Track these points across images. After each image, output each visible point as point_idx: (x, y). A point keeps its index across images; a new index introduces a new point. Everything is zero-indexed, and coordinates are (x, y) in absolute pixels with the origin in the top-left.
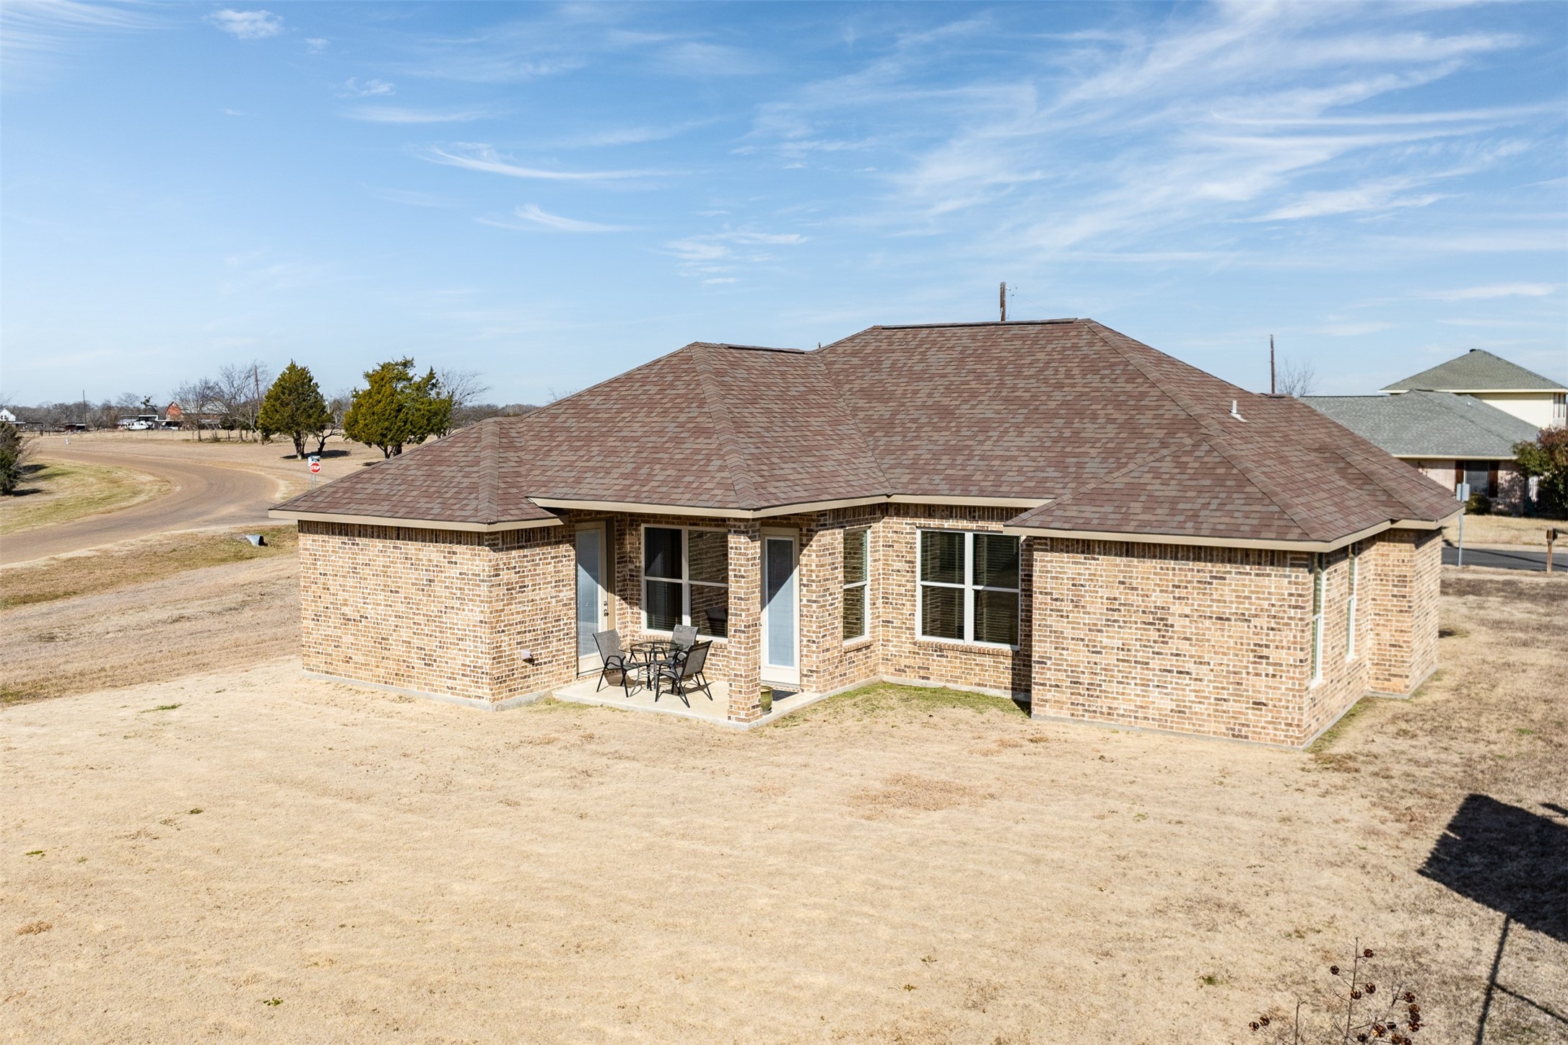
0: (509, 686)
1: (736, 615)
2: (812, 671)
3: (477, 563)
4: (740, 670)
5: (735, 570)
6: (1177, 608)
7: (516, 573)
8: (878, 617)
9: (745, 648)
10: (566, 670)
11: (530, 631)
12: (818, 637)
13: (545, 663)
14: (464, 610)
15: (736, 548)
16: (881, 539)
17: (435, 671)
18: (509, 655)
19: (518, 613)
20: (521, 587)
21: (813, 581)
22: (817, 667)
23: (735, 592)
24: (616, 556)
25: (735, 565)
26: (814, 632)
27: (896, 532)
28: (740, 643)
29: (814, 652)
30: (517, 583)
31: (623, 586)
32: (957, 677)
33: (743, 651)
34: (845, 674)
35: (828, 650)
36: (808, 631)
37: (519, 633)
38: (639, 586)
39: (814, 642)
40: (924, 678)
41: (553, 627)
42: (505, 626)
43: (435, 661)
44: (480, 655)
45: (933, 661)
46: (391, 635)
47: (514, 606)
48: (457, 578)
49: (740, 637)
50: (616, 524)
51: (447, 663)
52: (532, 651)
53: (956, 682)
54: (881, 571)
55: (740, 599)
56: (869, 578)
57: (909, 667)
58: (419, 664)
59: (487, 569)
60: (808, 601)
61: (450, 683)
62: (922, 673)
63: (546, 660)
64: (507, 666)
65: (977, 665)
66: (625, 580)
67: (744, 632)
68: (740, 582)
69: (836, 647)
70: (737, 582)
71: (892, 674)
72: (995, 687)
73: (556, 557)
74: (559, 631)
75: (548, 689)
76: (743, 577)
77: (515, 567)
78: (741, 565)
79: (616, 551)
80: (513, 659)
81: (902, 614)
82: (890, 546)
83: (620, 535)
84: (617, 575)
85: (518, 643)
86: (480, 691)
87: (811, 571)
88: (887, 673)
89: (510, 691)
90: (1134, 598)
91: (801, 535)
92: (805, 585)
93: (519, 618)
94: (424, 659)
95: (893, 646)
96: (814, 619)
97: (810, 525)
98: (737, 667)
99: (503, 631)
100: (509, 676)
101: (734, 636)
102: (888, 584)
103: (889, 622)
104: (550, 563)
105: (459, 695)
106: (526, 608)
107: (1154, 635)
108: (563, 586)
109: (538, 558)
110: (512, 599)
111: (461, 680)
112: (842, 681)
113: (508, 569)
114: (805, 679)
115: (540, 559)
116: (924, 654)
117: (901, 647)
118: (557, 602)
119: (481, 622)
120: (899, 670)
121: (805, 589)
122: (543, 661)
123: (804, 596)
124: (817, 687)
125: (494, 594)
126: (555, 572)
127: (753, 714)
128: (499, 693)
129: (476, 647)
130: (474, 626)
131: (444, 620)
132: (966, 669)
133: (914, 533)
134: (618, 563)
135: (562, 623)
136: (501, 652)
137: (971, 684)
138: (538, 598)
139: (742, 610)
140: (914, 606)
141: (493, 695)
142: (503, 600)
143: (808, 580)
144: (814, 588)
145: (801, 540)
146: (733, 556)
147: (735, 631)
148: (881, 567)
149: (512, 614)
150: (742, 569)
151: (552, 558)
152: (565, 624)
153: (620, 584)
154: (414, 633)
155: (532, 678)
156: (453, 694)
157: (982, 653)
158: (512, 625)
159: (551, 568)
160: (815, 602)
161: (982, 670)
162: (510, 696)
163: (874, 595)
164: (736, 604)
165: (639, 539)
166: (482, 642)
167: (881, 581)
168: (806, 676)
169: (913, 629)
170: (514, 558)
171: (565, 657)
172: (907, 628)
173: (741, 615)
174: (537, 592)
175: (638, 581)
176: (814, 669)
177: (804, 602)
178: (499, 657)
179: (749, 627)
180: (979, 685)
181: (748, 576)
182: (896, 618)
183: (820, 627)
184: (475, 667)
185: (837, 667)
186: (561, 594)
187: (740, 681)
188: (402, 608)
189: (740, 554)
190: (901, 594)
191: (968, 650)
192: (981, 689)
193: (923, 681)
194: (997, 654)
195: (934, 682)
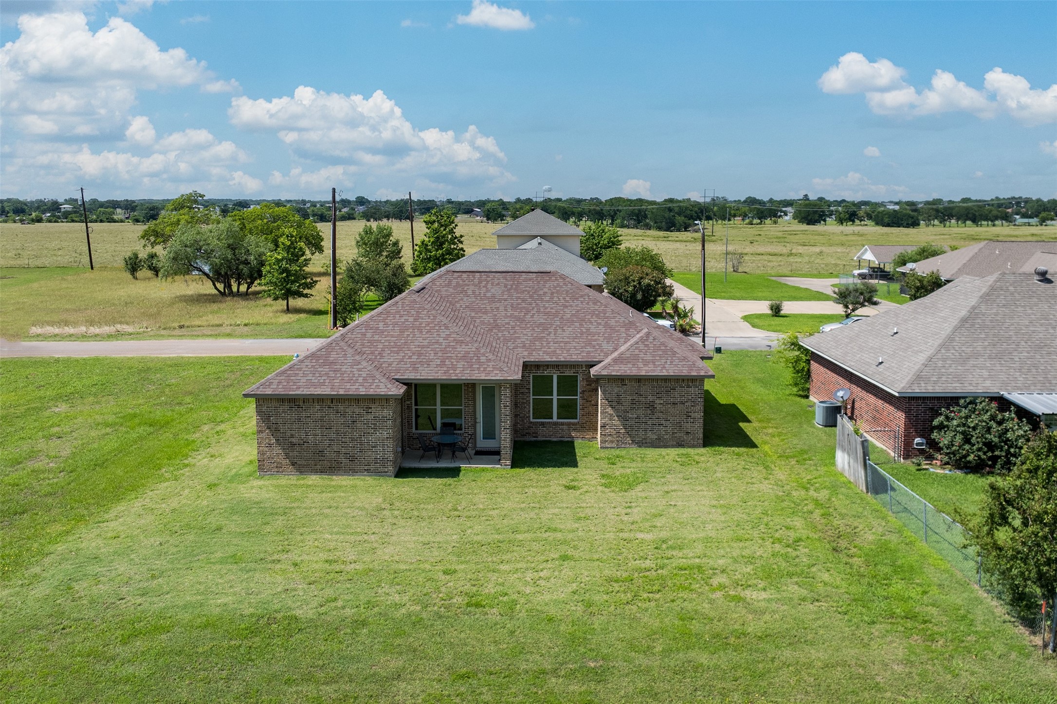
6: (658, 401)
14: (375, 433)
15: (505, 395)
17: (357, 463)
18: (395, 451)
32: (551, 435)
38: (412, 411)
40: (534, 437)
43: (357, 459)
44: (386, 453)
45: (539, 429)
46: (327, 449)
49: (506, 431)
51: (364, 459)
53: (550, 437)
55: (507, 415)
57: (528, 433)
58: (345, 461)
59: (391, 414)
61: (365, 468)
62: (534, 435)
64: (395, 456)
65: (559, 429)
66: (406, 409)
67: (508, 429)
68: (506, 408)
71: (519, 437)
72: (568, 437)
75: (399, 464)
76: (508, 406)
81: (525, 411)
86: (389, 469)
90: (642, 399)
94: (349, 459)
95: (520, 425)
102: (518, 399)
103: (518, 415)
105: (371, 472)
107: (649, 412)
108: (400, 416)
111: (373, 466)
116: (534, 427)
117: (525, 425)
119: (388, 438)
120: (523, 435)
125: (393, 425)
129: (384, 449)
130: (383, 440)
131: (363, 439)
132: (554, 431)
133: (530, 376)
137: (557, 437)
140: (530, 407)
141: (395, 469)
154: (343, 447)
155: (398, 460)
156: (367, 472)
157: (562, 424)
161: (561, 431)
165: (412, 390)
172: (527, 417)
175: (411, 409)
180: (560, 437)
182: (522, 413)
184: (383, 459)
188: (333, 436)
190: (524, 403)
191: (556, 424)
192: (562, 439)
193: (535, 439)
194: (569, 424)
195: (540, 439)
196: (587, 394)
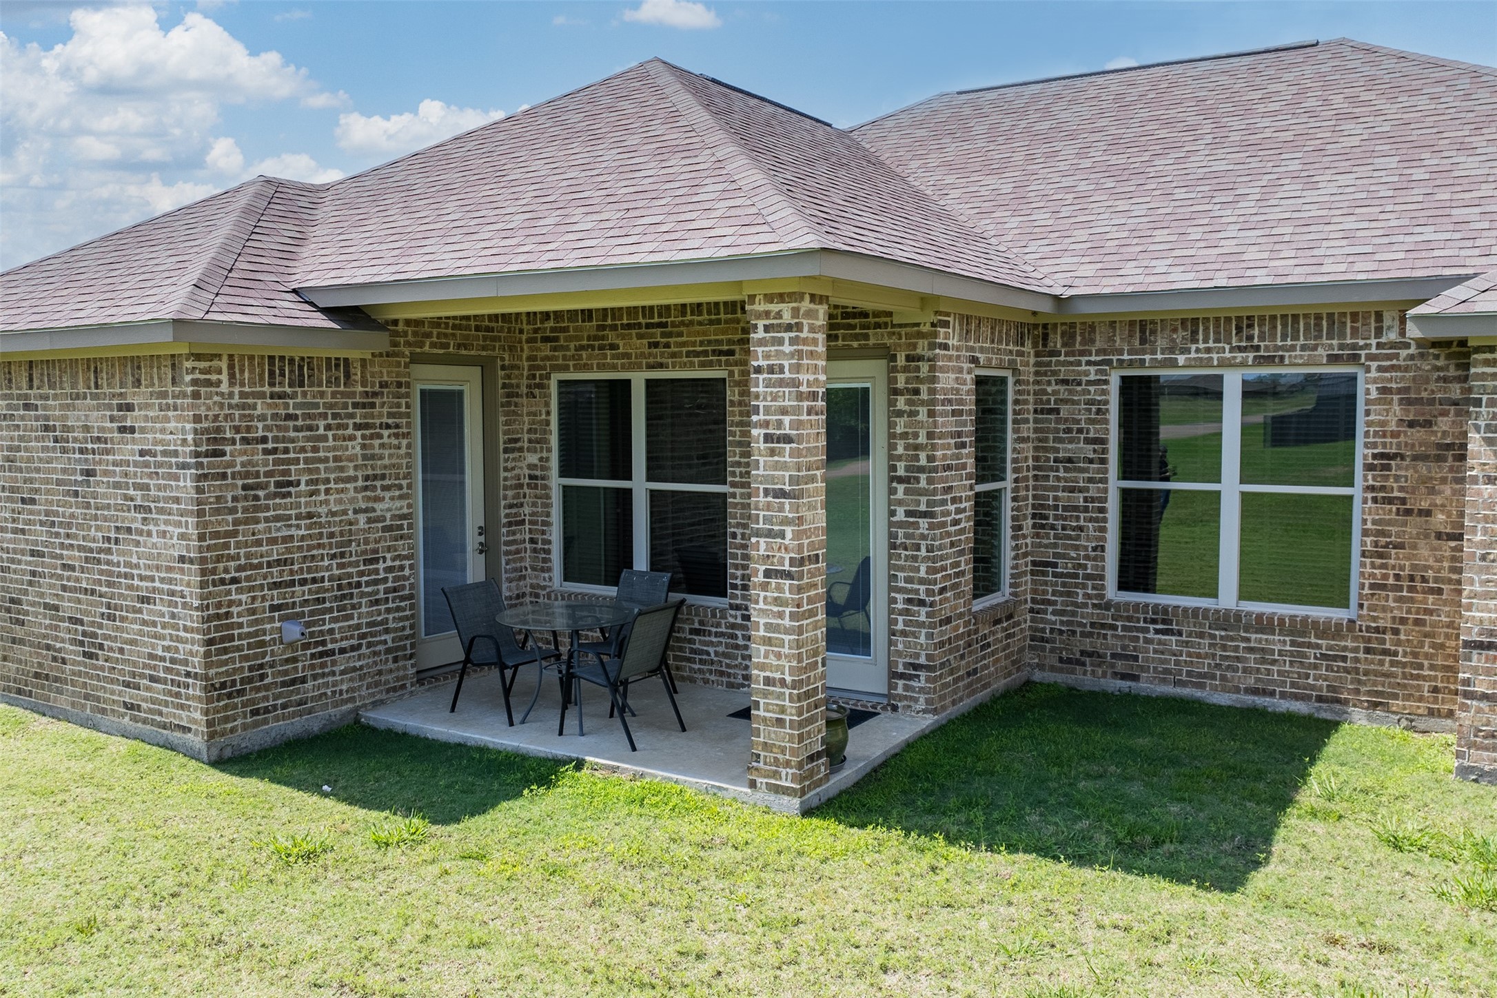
0: (252, 702)
1: (770, 534)
2: (916, 667)
3: (172, 425)
4: (780, 669)
5: (766, 424)
7: (267, 452)
8: (1025, 555)
9: (793, 616)
10: (391, 665)
11: (303, 582)
12: (930, 593)
13: (342, 651)
14: (149, 534)
15: (771, 370)
16: (1031, 398)
17: (102, 669)
18: (249, 635)
19: (272, 541)
20: (279, 484)
21: (922, 469)
22: (929, 657)
23: (767, 479)
24: (502, 438)
25: (767, 410)
26: (922, 581)
27: (1065, 382)
28: (777, 601)
29: (921, 625)
30: (269, 474)
31: (517, 496)
32: (1204, 675)
33: (787, 622)
34: (975, 671)
35: (948, 620)
36: (908, 580)
37: (276, 585)
38: (548, 497)
39: (922, 603)
40: (1124, 677)
41: (361, 574)
42: (240, 569)
43: (101, 647)
44: (182, 634)
45: (1147, 641)
46: (26, 592)
47: (261, 526)
48: (136, 464)
49: (779, 588)
50: (501, 373)
51: (121, 651)
52: (308, 625)
53: (1201, 686)
54: (1030, 462)
55: (781, 494)
56: (1010, 476)
57: (1090, 655)
58: (72, 652)
59: (190, 437)
60: (909, 513)
61: (129, 695)
62: (1120, 665)
63: (345, 644)
64: (246, 658)
65: (1251, 650)
66: (521, 486)
67: (788, 575)
68: (781, 453)
69: (961, 615)
70: (772, 452)
71: (1053, 669)
72: (1296, 697)
73: (366, 426)
74: (376, 582)
75: (350, 706)
76: (787, 439)
77: (264, 440)
78: (784, 411)
79: (502, 428)
80: (262, 644)
81: (1076, 548)
82: (1050, 411)
83: (508, 395)
84: (503, 474)
85: (274, 608)
86: (184, 714)
87: (917, 447)
88: (1041, 667)
89: (255, 713)
91: (894, 369)
92: (900, 480)
93: (276, 552)
94: (82, 644)
95: (1054, 613)
96: (923, 552)
97: (915, 346)
98: (772, 660)
99: (234, 581)
100: (250, 680)
101: (765, 587)
102: (1046, 488)
103: (1047, 564)
104: (352, 438)
105: (145, 721)
106: (293, 532)
108: (384, 488)
109: (322, 424)
110: (257, 509)
111: (148, 689)
112: (970, 685)
113: (245, 441)
114: (901, 683)
115: (328, 427)
116: (1124, 628)
117: (1074, 614)
118: (369, 521)
119: (182, 559)
120: (1069, 661)
121: (901, 488)
122: (336, 646)
123: (900, 503)
124: (928, 701)
125: (210, 496)
126: (365, 457)
127: (812, 773)
128: (226, 719)
129: (173, 616)
130: (170, 569)
131: (115, 558)
132: (1223, 658)
133: (1106, 382)
134: (506, 451)
135: (381, 566)
136: (231, 626)
137: (1237, 690)
138: (323, 510)
139: (786, 522)
140: (1103, 530)
141: (210, 724)
142: (233, 511)
143: (907, 469)
144: (923, 484)
145: (892, 380)
146: (761, 389)
147: (768, 574)
148: (1030, 454)
149: (259, 543)
150: (787, 420)
151: (358, 427)
152: (389, 570)
153: (510, 493)
154: (64, 588)
155: (309, 685)
156: (134, 719)
157: (1264, 624)
158: (260, 566)
159: (355, 448)
160: (924, 515)
161: (1264, 661)
162: (256, 724)
163: (1018, 509)
164: (768, 507)
165: (547, 404)
166: (185, 605)
167: (1031, 483)
168: (902, 676)
169: (1102, 578)
170: (262, 418)
171: (388, 637)
172: (1088, 577)
173: (782, 535)
174: (322, 497)
175: (545, 487)
176: (922, 660)
177: (900, 515)
178: (223, 639)
179: (801, 562)
180: (1255, 691)
181: (799, 439)
182: (1064, 556)
183: (935, 571)
184: (173, 661)
185: (962, 657)
186: (379, 506)
187: (780, 696)
188: (40, 534)
189: (781, 383)
190: (1076, 509)
191: (1228, 621)
192: (1261, 701)
193: (1125, 685)
194: (1298, 628)
195: (1148, 686)
196: (1404, 474)
